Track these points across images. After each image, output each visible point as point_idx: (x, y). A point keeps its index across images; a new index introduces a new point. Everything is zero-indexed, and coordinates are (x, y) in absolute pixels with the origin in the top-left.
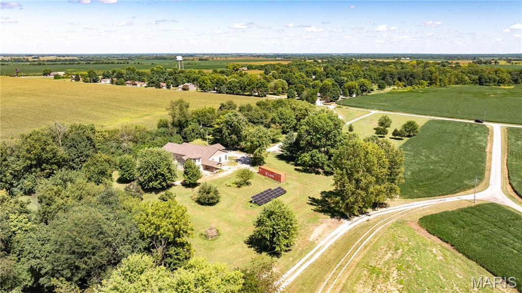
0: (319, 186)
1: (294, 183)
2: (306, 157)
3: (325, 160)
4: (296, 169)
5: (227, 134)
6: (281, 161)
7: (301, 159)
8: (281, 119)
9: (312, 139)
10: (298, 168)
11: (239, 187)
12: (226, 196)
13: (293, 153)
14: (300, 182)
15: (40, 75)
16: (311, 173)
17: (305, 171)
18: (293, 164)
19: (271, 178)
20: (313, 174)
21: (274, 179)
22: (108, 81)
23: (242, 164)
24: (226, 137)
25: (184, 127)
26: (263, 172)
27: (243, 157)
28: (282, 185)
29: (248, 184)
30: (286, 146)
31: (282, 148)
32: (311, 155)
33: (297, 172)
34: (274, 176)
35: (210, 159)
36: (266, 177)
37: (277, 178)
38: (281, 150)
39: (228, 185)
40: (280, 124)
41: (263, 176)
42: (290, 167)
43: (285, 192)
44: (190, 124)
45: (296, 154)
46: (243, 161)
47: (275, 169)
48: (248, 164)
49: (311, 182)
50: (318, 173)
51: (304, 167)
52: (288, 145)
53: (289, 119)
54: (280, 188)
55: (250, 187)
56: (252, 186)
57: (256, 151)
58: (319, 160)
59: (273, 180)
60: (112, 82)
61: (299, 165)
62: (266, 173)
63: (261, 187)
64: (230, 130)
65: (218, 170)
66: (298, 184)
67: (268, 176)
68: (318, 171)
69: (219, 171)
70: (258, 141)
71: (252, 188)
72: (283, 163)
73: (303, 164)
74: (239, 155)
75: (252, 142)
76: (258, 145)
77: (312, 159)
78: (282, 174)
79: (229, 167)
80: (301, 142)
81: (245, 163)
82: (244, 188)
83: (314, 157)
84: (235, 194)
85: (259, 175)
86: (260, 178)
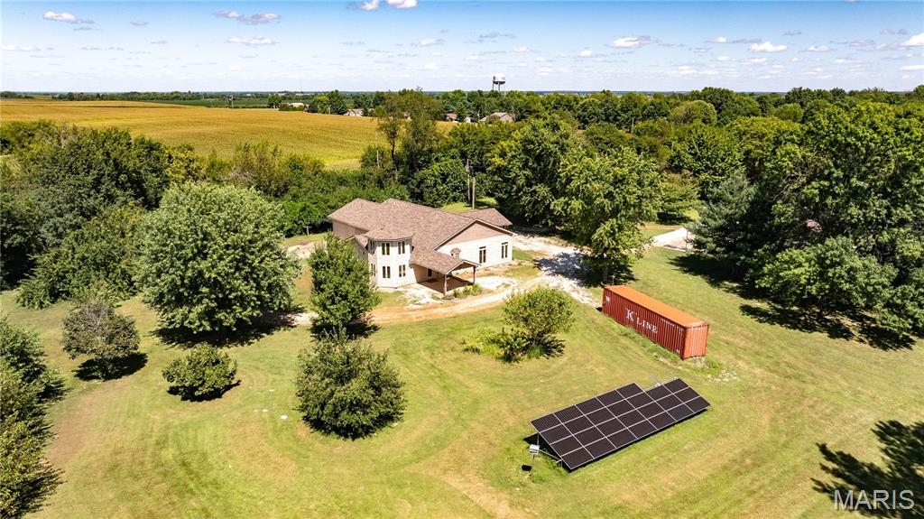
0: (856, 394)
1: (741, 364)
2: (798, 264)
3: (885, 280)
4: (747, 310)
5: (521, 181)
6: (690, 278)
7: (771, 273)
8: (699, 159)
9: (824, 193)
10: (755, 303)
11: (508, 358)
12: (437, 393)
13: (739, 251)
14: (768, 363)
15: (264, 107)
16: (809, 327)
17: (784, 318)
18: (733, 290)
19: (648, 333)
20: (821, 337)
21: (657, 339)
22: (359, 112)
23: (553, 274)
24: (519, 190)
25: (420, 167)
26: (616, 309)
27: (566, 255)
28: (690, 371)
29: (548, 349)
30: (712, 223)
31: (698, 232)
32: (821, 260)
33: (749, 320)
34: (661, 327)
35: (446, 250)
36: (629, 330)
37: (671, 337)
38: (693, 237)
39: (469, 344)
40: (696, 173)
41: (615, 325)
42: (726, 300)
43: (700, 406)
44: (437, 160)
45: (750, 255)
46: (561, 268)
47: (667, 301)
48: (572, 277)
49: (817, 371)
50: (838, 332)
51: (782, 303)
52: (721, 222)
53: (723, 160)
54: (678, 384)
55: (557, 362)
56: (564, 359)
57: (600, 230)
58: (852, 280)
59: (651, 345)
60: (365, 114)
61: (761, 294)
62: (630, 315)
63: (600, 371)
64: (533, 170)
65: (461, 289)
66: (758, 371)
67: (634, 325)
68: (840, 325)
69: (466, 292)
70: (610, 196)
71: (562, 369)
72: (697, 283)
73: (780, 293)
74: (553, 248)
75: (589, 200)
76: (608, 208)
77: (822, 275)
78: (693, 323)
79: (507, 281)
80: (779, 206)
81: (565, 274)
82: (531, 365)
83: (833, 265)
84: (480, 389)
85: (602, 319)
86: (601, 329)
